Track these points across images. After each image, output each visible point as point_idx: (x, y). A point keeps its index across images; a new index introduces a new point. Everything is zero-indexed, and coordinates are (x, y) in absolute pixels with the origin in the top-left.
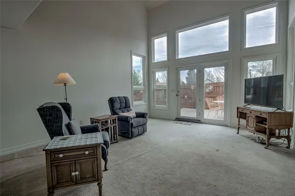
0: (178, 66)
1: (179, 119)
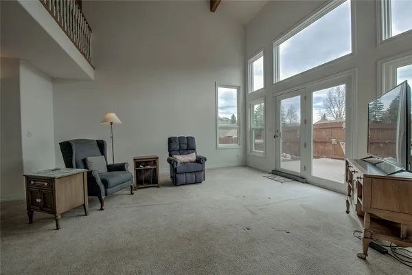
0: (277, 94)
1: (277, 173)
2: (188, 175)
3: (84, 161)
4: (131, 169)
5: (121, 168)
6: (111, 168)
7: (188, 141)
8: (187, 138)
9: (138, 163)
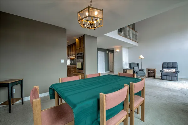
2: (168, 77)
3: (133, 68)
4: (145, 71)
5: (142, 70)
6: (140, 70)
7: (172, 64)
8: (172, 63)
9: (148, 70)
